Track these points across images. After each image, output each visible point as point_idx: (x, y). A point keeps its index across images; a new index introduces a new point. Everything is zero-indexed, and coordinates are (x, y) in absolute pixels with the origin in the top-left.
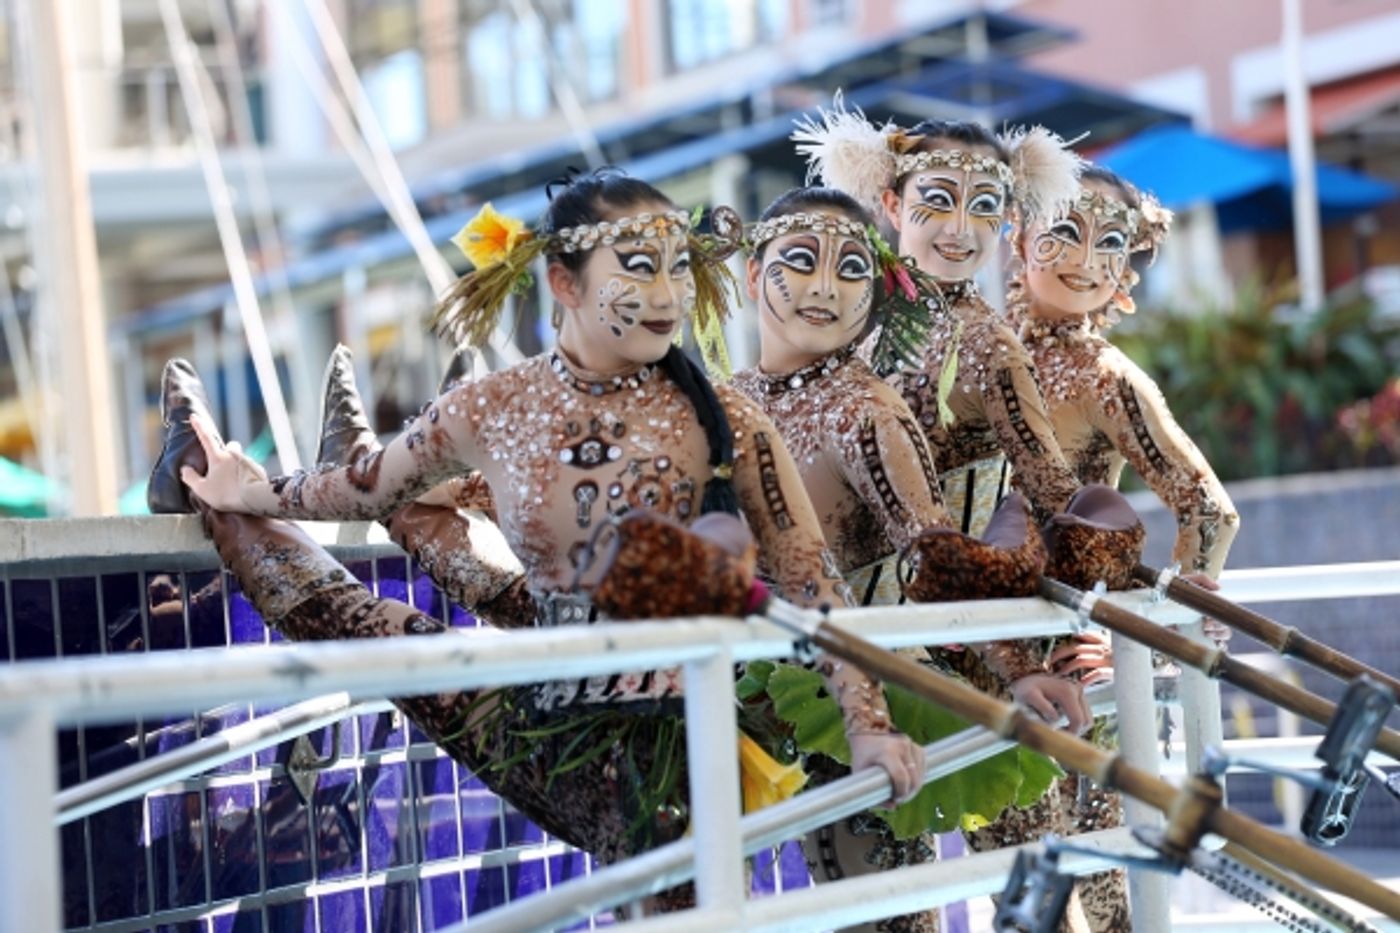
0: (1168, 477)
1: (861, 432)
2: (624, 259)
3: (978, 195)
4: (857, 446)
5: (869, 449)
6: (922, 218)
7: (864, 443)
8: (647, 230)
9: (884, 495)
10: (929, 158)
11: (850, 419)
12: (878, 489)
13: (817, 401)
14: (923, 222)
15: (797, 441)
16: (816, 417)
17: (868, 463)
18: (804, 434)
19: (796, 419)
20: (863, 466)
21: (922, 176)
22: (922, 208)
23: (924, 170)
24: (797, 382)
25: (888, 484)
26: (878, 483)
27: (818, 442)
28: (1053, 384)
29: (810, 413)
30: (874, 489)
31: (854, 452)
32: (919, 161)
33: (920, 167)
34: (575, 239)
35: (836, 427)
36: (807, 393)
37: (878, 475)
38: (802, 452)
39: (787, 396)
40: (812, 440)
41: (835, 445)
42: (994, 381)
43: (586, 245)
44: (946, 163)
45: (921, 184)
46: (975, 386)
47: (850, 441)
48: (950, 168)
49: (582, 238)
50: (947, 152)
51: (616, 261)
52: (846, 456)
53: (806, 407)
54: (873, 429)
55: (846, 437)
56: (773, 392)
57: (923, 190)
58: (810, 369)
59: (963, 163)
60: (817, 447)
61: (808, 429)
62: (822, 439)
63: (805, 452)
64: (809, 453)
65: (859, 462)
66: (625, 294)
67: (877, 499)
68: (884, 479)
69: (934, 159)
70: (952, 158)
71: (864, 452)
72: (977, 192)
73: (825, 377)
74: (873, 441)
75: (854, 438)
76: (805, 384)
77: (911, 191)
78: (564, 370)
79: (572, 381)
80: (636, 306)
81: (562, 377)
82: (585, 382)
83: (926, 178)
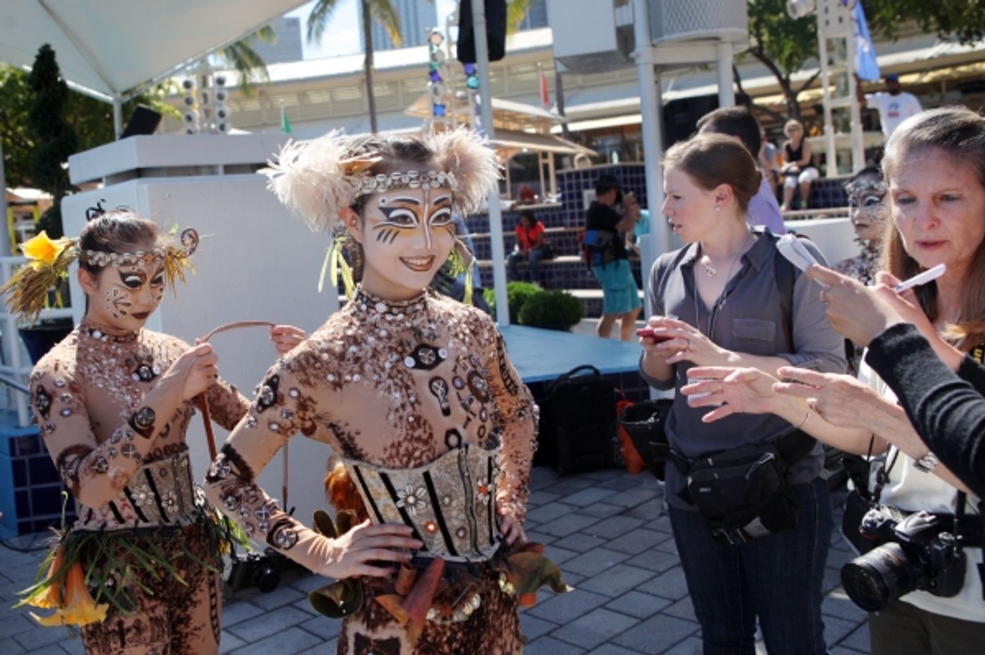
2: (123, 276)
6: (390, 237)
8: (139, 263)
10: (389, 181)
14: (391, 241)
21: (384, 198)
22: (387, 228)
23: (385, 192)
32: (378, 184)
33: (380, 190)
34: (96, 258)
43: (102, 264)
44: (407, 185)
45: (382, 205)
48: (411, 189)
49: (100, 259)
50: (405, 173)
51: (119, 277)
57: (387, 211)
59: (422, 183)
66: (122, 298)
69: (393, 181)
70: (411, 179)
72: (436, 207)
77: (373, 212)
78: (103, 335)
79: (114, 338)
80: (129, 305)
81: (104, 339)
82: (122, 336)
83: (388, 199)
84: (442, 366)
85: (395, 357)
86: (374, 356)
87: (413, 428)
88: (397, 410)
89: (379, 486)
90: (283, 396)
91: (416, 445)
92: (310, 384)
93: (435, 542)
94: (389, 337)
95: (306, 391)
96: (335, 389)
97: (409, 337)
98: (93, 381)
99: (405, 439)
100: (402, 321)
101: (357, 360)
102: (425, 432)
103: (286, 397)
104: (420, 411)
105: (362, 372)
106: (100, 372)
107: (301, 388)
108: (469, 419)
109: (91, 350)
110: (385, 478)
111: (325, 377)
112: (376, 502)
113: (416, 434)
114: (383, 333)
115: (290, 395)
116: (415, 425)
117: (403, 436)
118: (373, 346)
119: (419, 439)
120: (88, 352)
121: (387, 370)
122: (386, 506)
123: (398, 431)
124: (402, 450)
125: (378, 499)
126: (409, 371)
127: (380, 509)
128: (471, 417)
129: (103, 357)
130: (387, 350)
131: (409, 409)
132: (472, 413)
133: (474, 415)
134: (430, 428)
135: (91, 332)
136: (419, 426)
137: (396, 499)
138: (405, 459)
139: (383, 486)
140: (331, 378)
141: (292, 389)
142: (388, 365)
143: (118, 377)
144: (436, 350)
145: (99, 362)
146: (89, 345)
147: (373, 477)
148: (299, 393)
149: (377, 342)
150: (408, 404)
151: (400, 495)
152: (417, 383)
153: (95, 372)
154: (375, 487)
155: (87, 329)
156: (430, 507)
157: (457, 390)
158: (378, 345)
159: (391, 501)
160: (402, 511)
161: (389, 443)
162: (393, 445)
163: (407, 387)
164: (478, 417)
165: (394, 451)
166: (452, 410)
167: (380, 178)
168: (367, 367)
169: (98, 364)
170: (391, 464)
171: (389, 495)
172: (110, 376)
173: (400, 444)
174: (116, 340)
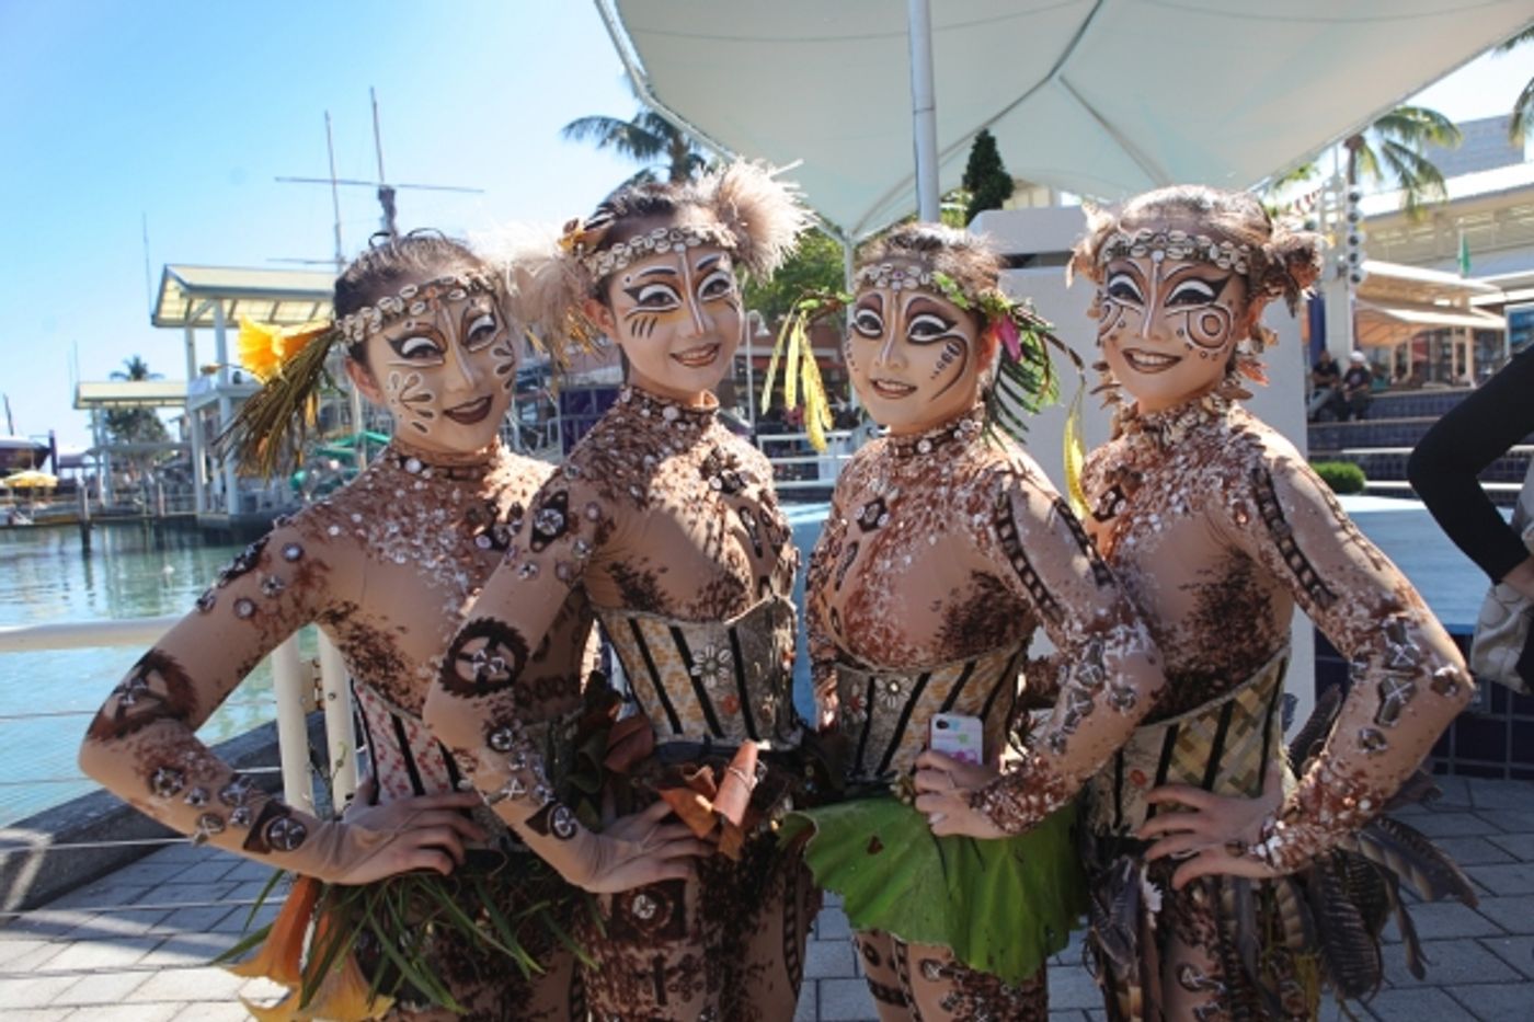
0: (1335, 614)
1: (995, 511)
2: (397, 346)
4: (991, 529)
5: (1006, 532)
6: (647, 326)
7: (999, 525)
8: (412, 309)
9: (1032, 588)
10: (628, 251)
11: (982, 497)
12: (1024, 582)
13: (945, 470)
14: (649, 334)
15: (919, 515)
16: (943, 490)
17: (1005, 550)
18: (929, 508)
19: (921, 488)
20: (1000, 555)
21: (627, 275)
22: (640, 316)
23: (629, 267)
24: (925, 447)
25: (1034, 574)
26: (1022, 574)
27: (943, 520)
28: (1170, 494)
29: (937, 484)
30: (1019, 582)
31: (987, 538)
32: (616, 257)
33: (621, 266)
34: (347, 331)
35: (965, 507)
36: (936, 459)
37: (1021, 564)
38: (923, 529)
39: (914, 463)
40: (938, 517)
41: (966, 529)
44: (653, 251)
45: (628, 285)
47: (981, 524)
48: (660, 255)
49: (353, 329)
50: (647, 235)
51: (391, 350)
52: (979, 543)
53: (932, 475)
54: (1009, 506)
55: (977, 518)
56: (902, 456)
57: (634, 292)
58: (941, 432)
59: (674, 243)
60: (942, 526)
61: (934, 504)
62: (949, 518)
63: (928, 528)
64: (932, 532)
65: (995, 550)
67: (1026, 594)
68: (1028, 568)
69: (634, 249)
70: (656, 241)
71: (999, 535)
72: (702, 274)
73: (957, 440)
74: (1010, 520)
75: (986, 520)
76: (934, 450)
77: (619, 298)
78: (424, 466)
79: (445, 472)
80: (426, 398)
81: (427, 474)
82: (460, 468)
83: (633, 276)
89: (668, 646)
90: (576, 518)
92: (612, 497)
93: (734, 726)
95: (608, 509)
96: (639, 508)
98: (386, 553)
103: (581, 520)
106: (406, 534)
107: (602, 502)
109: (399, 493)
110: (677, 634)
111: (628, 490)
112: (659, 670)
115: (586, 516)
120: (394, 497)
122: (674, 674)
124: (720, 595)
125: (663, 664)
127: (664, 681)
129: (419, 506)
135: (403, 460)
137: (689, 664)
138: (720, 608)
139: (673, 645)
141: (589, 506)
143: (446, 542)
145: (412, 515)
146: (398, 485)
147: (659, 633)
148: (600, 511)
151: (696, 659)
153: (394, 535)
154: (661, 646)
155: (394, 456)
156: (733, 676)
157: (765, 527)
159: (682, 668)
160: (697, 682)
161: (707, 583)
162: (710, 587)
165: (710, 595)
166: (764, 551)
167: (617, 249)
169: (405, 520)
170: (703, 613)
171: (679, 658)
172: (426, 541)
173: (719, 585)
174: (450, 476)
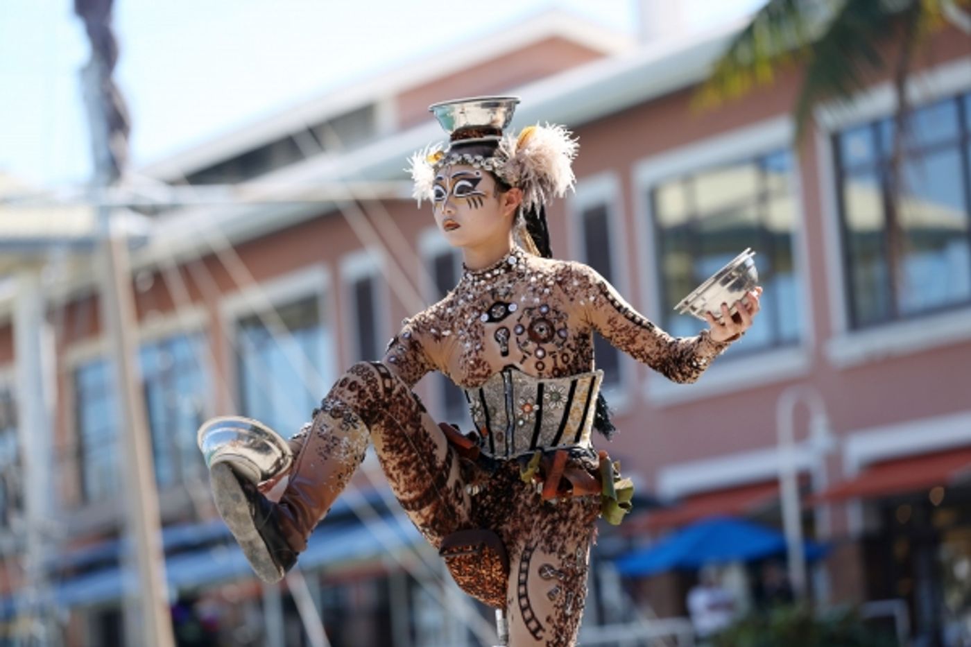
3: (456, 182)
42: (598, 292)
46: (586, 300)
84: (509, 318)
85: (476, 314)
86: (462, 315)
87: (473, 369)
88: (465, 356)
91: (477, 380)
94: (474, 299)
96: (435, 341)
97: (489, 297)
99: (469, 377)
100: (485, 286)
101: (451, 318)
102: (484, 370)
104: (482, 355)
105: (452, 329)
108: (525, 357)
111: (430, 330)
113: (476, 372)
114: (470, 297)
116: (475, 366)
117: (467, 374)
118: (462, 306)
119: (478, 376)
121: (469, 326)
123: (463, 372)
126: (483, 325)
128: (527, 355)
130: (471, 310)
131: (473, 355)
132: (527, 352)
133: (530, 354)
134: (489, 366)
136: (478, 366)
140: (433, 331)
142: (470, 321)
144: (507, 305)
149: (465, 304)
150: (474, 351)
152: (485, 334)
157: (516, 336)
158: (465, 306)
163: (478, 338)
164: (533, 355)
166: (510, 352)
168: (456, 324)
